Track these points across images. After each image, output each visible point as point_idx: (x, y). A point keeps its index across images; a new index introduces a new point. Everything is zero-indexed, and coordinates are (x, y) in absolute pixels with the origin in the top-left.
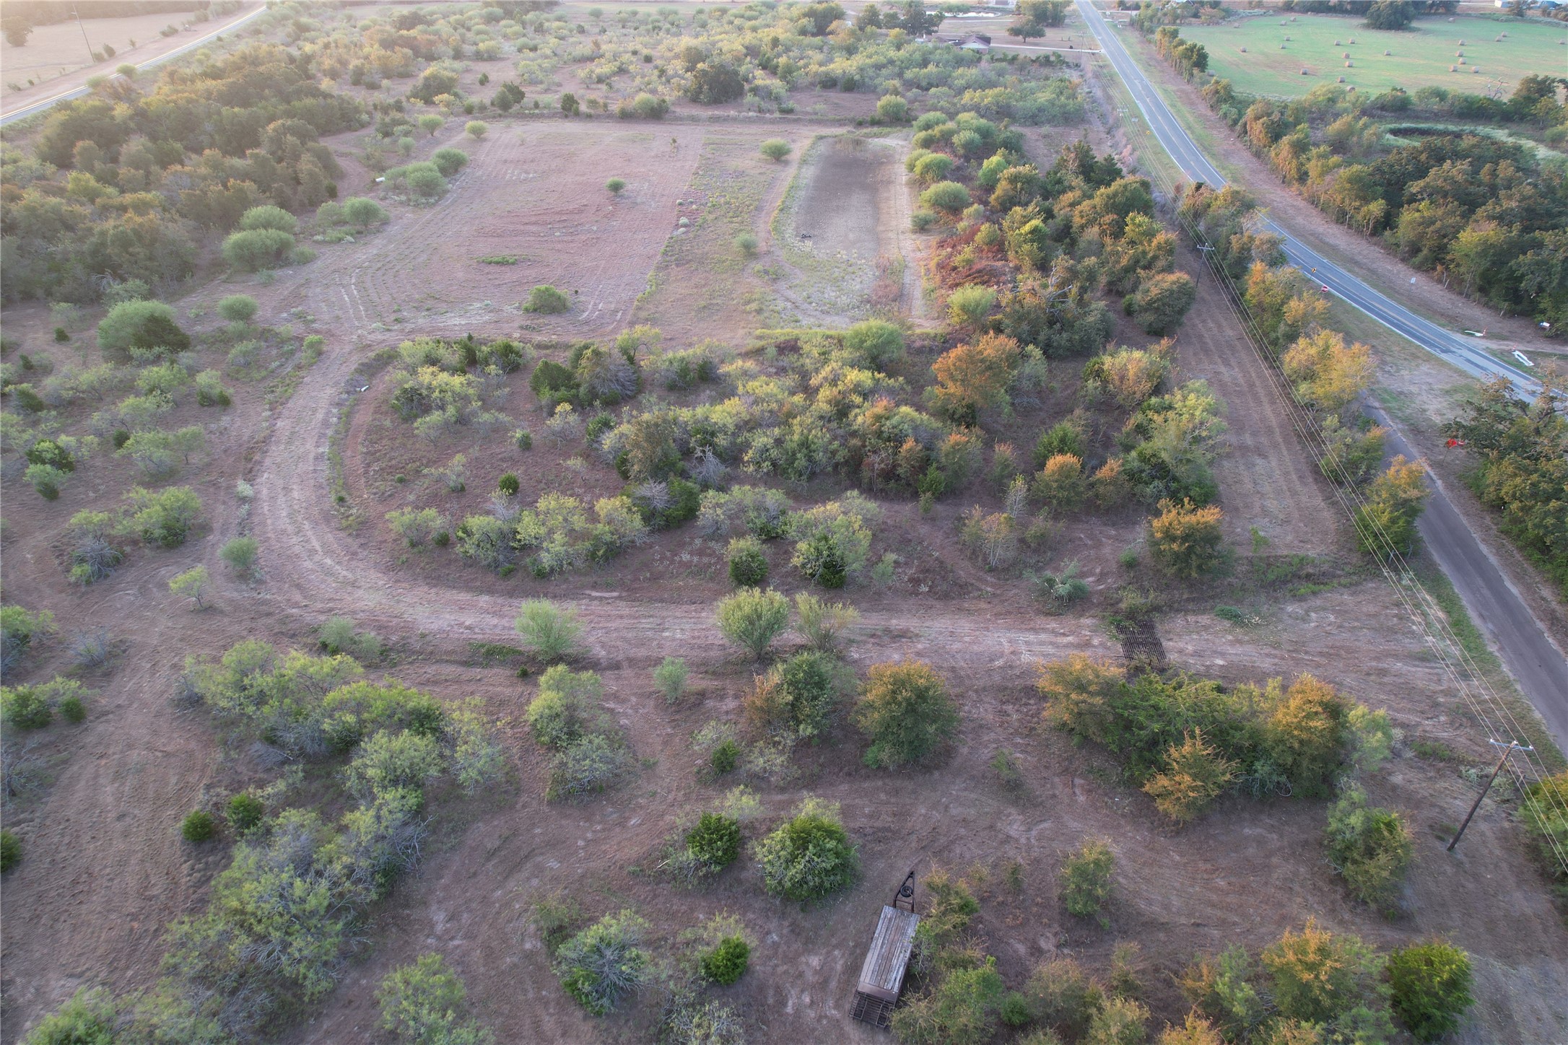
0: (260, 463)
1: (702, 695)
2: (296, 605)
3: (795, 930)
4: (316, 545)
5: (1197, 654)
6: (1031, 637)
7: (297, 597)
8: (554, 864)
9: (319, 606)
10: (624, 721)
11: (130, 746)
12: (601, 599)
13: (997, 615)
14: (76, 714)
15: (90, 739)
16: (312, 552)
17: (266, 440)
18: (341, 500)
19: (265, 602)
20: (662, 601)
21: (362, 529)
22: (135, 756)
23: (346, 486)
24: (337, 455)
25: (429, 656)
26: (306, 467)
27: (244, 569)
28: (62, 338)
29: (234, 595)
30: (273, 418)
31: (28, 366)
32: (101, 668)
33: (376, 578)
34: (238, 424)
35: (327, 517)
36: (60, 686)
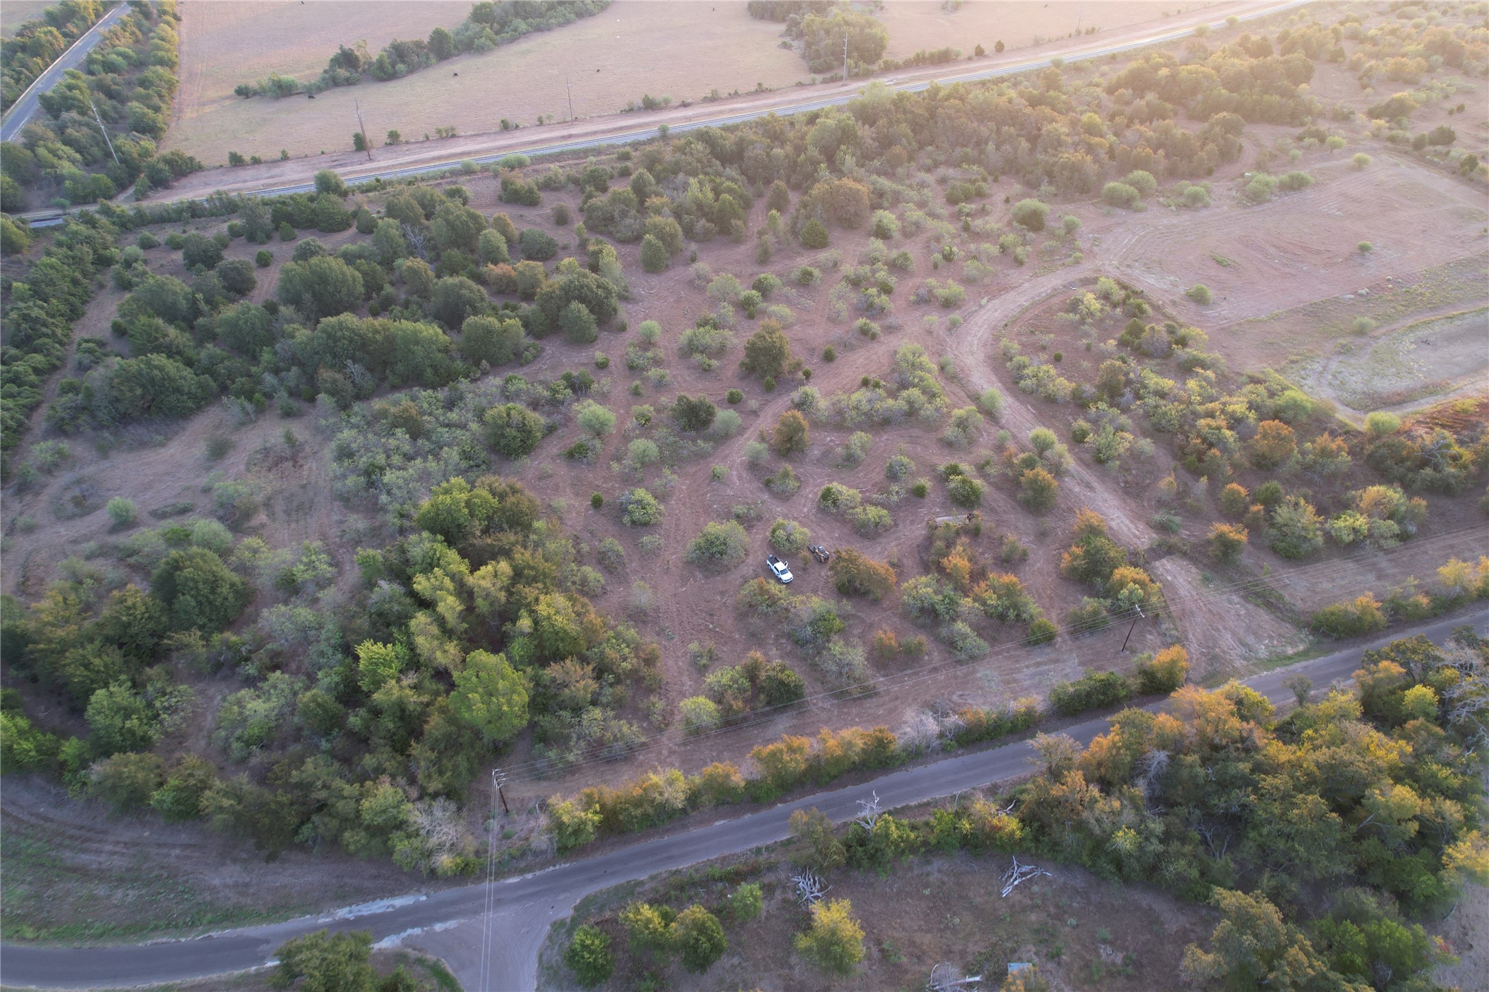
0: (1001, 295)
1: (1007, 447)
2: (951, 348)
3: (944, 503)
4: (980, 334)
5: (1167, 571)
6: (1127, 522)
7: (954, 346)
9: (956, 352)
10: (981, 440)
11: (875, 354)
12: (1029, 410)
13: (1131, 511)
14: (874, 337)
15: (870, 346)
16: (976, 336)
17: (1013, 288)
18: (1006, 325)
19: (945, 341)
20: (1043, 423)
21: (997, 339)
22: (874, 357)
23: (1014, 322)
24: (1027, 309)
25: (963, 387)
26: (1012, 306)
27: (953, 326)
28: (1007, 201)
29: (941, 333)
30: (1027, 281)
31: (983, 209)
32: (890, 330)
33: (981, 356)
34: (1014, 276)
35: (994, 328)
36: (875, 326)
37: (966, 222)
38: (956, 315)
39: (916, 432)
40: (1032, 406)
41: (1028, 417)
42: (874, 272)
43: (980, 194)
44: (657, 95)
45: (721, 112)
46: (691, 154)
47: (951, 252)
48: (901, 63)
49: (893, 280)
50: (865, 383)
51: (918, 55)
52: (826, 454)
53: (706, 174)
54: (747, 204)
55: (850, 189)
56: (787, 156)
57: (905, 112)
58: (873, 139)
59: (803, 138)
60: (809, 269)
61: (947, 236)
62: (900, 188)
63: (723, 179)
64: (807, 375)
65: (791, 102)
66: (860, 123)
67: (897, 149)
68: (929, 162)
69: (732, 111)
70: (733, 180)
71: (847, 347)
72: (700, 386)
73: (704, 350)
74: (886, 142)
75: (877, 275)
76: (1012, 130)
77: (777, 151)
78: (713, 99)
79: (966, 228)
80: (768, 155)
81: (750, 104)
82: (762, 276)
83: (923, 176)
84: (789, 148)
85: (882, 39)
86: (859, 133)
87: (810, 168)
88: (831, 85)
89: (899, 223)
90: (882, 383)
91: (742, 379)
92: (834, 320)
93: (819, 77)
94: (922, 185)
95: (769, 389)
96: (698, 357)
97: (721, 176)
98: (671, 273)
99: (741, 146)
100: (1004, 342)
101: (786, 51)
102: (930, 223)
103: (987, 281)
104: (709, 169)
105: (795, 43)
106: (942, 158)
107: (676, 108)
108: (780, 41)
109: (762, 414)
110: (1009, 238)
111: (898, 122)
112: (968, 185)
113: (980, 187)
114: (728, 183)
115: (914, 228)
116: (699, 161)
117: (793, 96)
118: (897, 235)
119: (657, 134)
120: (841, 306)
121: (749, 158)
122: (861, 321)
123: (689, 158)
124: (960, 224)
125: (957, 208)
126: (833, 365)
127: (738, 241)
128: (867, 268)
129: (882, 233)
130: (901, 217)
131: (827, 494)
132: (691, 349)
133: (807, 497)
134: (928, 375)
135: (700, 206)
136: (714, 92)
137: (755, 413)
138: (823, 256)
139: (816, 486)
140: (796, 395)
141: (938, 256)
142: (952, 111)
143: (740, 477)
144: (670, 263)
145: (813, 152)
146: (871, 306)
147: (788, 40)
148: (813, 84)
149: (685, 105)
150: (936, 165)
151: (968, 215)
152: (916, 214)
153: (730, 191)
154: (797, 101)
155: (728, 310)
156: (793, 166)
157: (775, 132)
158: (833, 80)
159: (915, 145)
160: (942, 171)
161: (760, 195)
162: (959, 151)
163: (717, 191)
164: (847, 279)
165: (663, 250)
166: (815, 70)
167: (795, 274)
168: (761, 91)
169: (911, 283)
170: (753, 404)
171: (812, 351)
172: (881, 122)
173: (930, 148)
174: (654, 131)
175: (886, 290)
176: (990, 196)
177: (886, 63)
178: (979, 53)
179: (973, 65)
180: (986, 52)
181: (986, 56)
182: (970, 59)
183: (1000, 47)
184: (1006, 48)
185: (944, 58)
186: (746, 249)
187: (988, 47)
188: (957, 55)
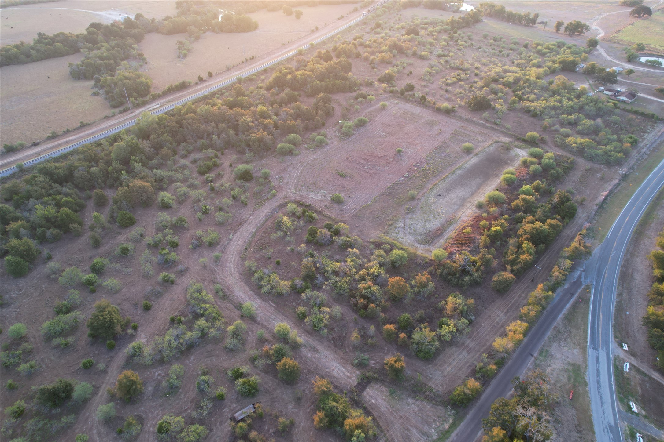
0: (239, 229)
1: (267, 341)
2: (219, 275)
3: (237, 398)
4: (233, 259)
5: (371, 397)
6: (341, 368)
7: (221, 273)
8: (214, 360)
9: (222, 277)
10: (249, 338)
11: (176, 294)
12: (271, 305)
13: (342, 358)
14: (172, 282)
15: (172, 289)
16: (231, 261)
17: (245, 222)
18: (246, 249)
19: (215, 271)
21: (244, 259)
22: (175, 297)
23: (250, 245)
24: (255, 233)
25: (231, 301)
26: (247, 234)
27: (217, 260)
28: (231, 165)
29: (211, 265)
30: (251, 215)
31: (219, 174)
32: (181, 273)
33: (237, 275)
34: (245, 213)
35: (240, 253)
36: (172, 276)
37: (211, 186)
38: (217, 252)
39: (210, 347)
40: (272, 301)
41: (271, 311)
42: (165, 236)
43: (216, 165)
44: (16, 143)
45: (60, 145)
46: (36, 184)
47: (207, 210)
48: (160, 93)
49: (176, 239)
50: (173, 320)
51: (169, 88)
52: (157, 389)
53: (50, 195)
54: (79, 208)
55: (140, 187)
56: (101, 170)
57: (165, 127)
58: (150, 147)
59: (108, 155)
60: (125, 245)
61: (202, 199)
62: (171, 173)
63: (62, 196)
64: (135, 328)
65: (102, 130)
66: (140, 140)
67: (165, 151)
68: (184, 152)
69: (66, 143)
70: (67, 195)
71: (158, 295)
72: (63, 361)
73: (62, 333)
74: (158, 147)
75: (167, 238)
76: (224, 125)
77: (94, 169)
78: (54, 137)
79: (213, 189)
80: (88, 172)
81: (77, 136)
82: (95, 261)
83: (183, 162)
84: (102, 164)
85: (147, 83)
86: (141, 146)
87: (116, 175)
88: (125, 114)
89: (174, 197)
90: (183, 319)
91: (92, 345)
92: (146, 276)
93: (117, 110)
94: (184, 167)
95: (111, 348)
96: (57, 341)
97: (60, 194)
98: (34, 273)
99: (71, 171)
100: (247, 263)
101: (96, 97)
102: (193, 193)
103: (230, 221)
104: (51, 191)
105: (101, 92)
106: (191, 148)
107: (30, 147)
108: (91, 92)
109: (110, 370)
110: (236, 191)
111: (162, 133)
112: (208, 162)
113: (215, 162)
114: (65, 199)
115: (183, 197)
116: (42, 188)
117: (104, 125)
118: (174, 205)
119: (16, 170)
120: (148, 267)
121: (77, 177)
122: (162, 275)
123: (35, 188)
124: (209, 188)
125: (205, 177)
126: (151, 312)
127: (79, 235)
128: (160, 235)
129: (165, 207)
130: (175, 193)
131: (160, 430)
132: (49, 337)
133: (149, 432)
134: (208, 305)
135: (47, 219)
136: (53, 133)
137: (105, 372)
138: (134, 232)
139: (154, 418)
140: (128, 349)
141: (199, 214)
142: (190, 121)
143: (99, 434)
144: (31, 266)
145: (116, 165)
146: (167, 261)
147: (96, 90)
148: (114, 115)
149: (35, 145)
150: (189, 152)
151: (211, 181)
152: (184, 189)
153: (66, 204)
154: (106, 128)
155: (75, 295)
156: (106, 174)
157: (91, 156)
158: (125, 111)
159: (175, 144)
160: (192, 156)
161: (90, 198)
162: (200, 142)
163: (59, 205)
164: (149, 246)
165: (22, 261)
166: (114, 107)
167: (118, 250)
168: (83, 126)
169: (188, 235)
170: (101, 366)
171: (136, 305)
172: (151, 137)
173: (183, 144)
174: (14, 168)
175: (174, 246)
176: (222, 164)
177: (152, 95)
178: (201, 80)
179: (199, 87)
180: (204, 79)
181: (205, 81)
182: (197, 84)
183: (210, 75)
184: (214, 74)
185: (183, 86)
186: (85, 239)
187: (205, 76)
188: (190, 83)
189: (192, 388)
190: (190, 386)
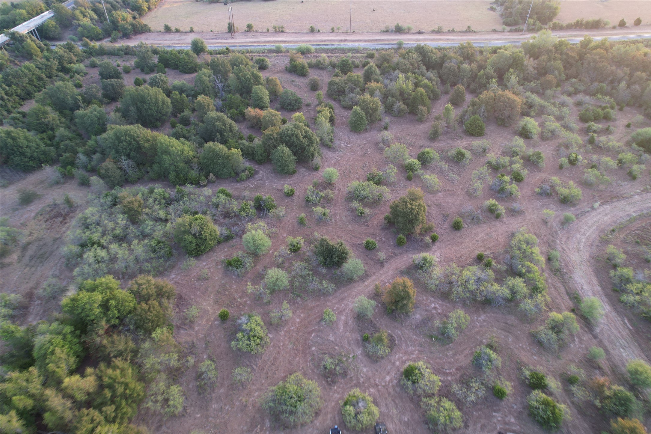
0: (613, 202)
1: (599, 368)
2: (560, 241)
4: (588, 234)
7: (564, 240)
8: (510, 340)
9: (564, 247)
10: (572, 345)
11: (495, 232)
12: (625, 324)
14: (498, 216)
15: (493, 223)
16: (584, 234)
17: (624, 198)
18: (613, 231)
19: (557, 234)
20: (640, 345)
21: (604, 242)
22: (494, 234)
23: (621, 229)
24: (635, 219)
25: (564, 282)
26: (621, 214)
27: (565, 222)
28: (628, 126)
29: (555, 225)
30: (638, 194)
31: (607, 129)
32: (513, 213)
33: (586, 255)
34: (626, 187)
35: (602, 231)
36: (501, 209)
37: (593, 138)
38: (569, 213)
39: (512, 319)
40: (630, 320)
41: (624, 333)
42: (512, 163)
43: (607, 118)
44: (404, 25)
45: (440, 40)
46: (408, 59)
47: (576, 159)
48: (564, 25)
49: (524, 172)
50: (480, 258)
51: (578, 22)
52: (427, 320)
53: (414, 73)
54: (435, 97)
55: (509, 99)
56: (471, 70)
57: (561, 54)
58: (534, 68)
59: (486, 61)
60: (463, 150)
61: (575, 145)
62: (546, 104)
63: (424, 78)
64: (434, 239)
65: (486, 40)
66: (527, 56)
67: (550, 77)
68: (571, 89)
69: (447, 40)
70: (430, 79)
71: (475, 221)
72: (350, 227)
73: (362, 200)
74: (542, 72)
75: (513, 166)
76: (644, 75)
77: (466, 66)
78: (438, 32)
79: (591, 141)
80: (459, 67)
81: (460, 38)
82: (427, 150)
83: (565, 98)
84: (474, 65)
85: (556, 9)
86: (525, 63)
87: (485, 80)
88: (514, 33)
89: (540, 129)
90: (494, 263)
91: (383, 229)
92: (470, 194)
93: (508, 28)
94: (563, 104)
95: (400, 244)
96: (355, 204)
97: (423, 76)
98: (367, 135)
99: (443, 59)
100: (611, 249)
101: (491, 12)
102: (565, 135)
103: (602, 187)
104: (417, 71)
105: (499, 8)
106: (582, 88)
107: (414, 34)
108: (489, 6)
109: (387, 265)
110: (628, 156)
111: (555, 59)
112: (599, 110)
113: (608, 112)
114: (426, 81)
115: (550, 134)
116: (411, 64)
117: (488, 37)
118: (535, 137)
119: (395, 46)
120: (479, 185)
121: (446, 68)
122: (492, 201)
123: (406, 62)
124: (587, 138)
125: (587, 125)
126: (458, 234)
127: (421, 121)
128: (507, 159)
129: (525, 134)
130: (542, 125)
131: (409, 373)
132: (352, 196)
133: (394, 364)
134: (536, 268)
135: (402, 93)
136: (440, 28)
137: (381, 264)
138: (477, 143)
139: (406, 353)
140: (418, 257)
141: (565, 160)
142: (597, 57)
143: (346, 324)
144: (368, 127)
145: (490, 70)
146: (502, 190)
147: (495, 6)
148: (503, 31)
149: (420, 33)
150: (577, 92)
151: (595, 132)
152: (553, 124)
153: (425, 87)
154: (490, 39)
155: (392, 171)
156: (474, 77)
157: (468, 54)
158: (516, 31)
159: (563, 77)
160: (580, 97)
161: (447, 93)
162: (596, 85)
163: (416, 85)
164: (489, 163)
165: (364, 118)
166: (507, 24)
167: (452, 153)
168: (469, 31)
169: (539, 176)
170: (382, 255)
171: (446, 217)
172: (542, 58)
173: (574, 80)
174: (394, 44)
175: (518, 178)
176: (614, 120)
177: (554, 24)
178: (622, 25)
179: (615, 32)
180: (627, 25)
181: (626, 27)
182: (614, 28)
183: (638, 22)
184: (642, 24)
185: (596, 25)
186: (424, 127)
187: (629, 22)
188: (606, 24)
189: (466, 352)
190: (465, 349)
